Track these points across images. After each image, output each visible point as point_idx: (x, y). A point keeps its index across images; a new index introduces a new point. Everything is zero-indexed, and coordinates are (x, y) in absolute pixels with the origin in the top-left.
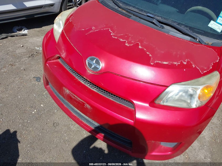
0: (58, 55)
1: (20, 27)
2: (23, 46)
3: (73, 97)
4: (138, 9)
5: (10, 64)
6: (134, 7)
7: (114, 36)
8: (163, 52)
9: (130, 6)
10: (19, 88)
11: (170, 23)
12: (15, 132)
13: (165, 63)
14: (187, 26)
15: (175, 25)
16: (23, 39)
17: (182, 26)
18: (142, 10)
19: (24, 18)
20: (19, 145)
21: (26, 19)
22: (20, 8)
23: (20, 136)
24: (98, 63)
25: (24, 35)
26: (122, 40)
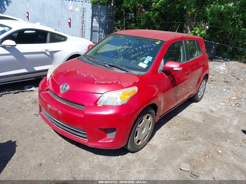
0: (47, 88)
1: (29, 86)
2: (29, 97)
3: (52, 109)
4: (100, 60)
5: (18, 108)
6: (98, 60)
7: (79, 73)
8: (104, 78)
9: (96, 59)
10: (22, 120)
11: (116, 66)
12: (15, 142)
13: (103, 82)
14: (126, 67)
15: (119, 66)
16: (31, 93)
17: (123, 67)
18: (102, 61)
19: (34, 79)
20: (16, 147)
21: (35, 79)
22: (31, 71)
23: (18, 144)
24: (66, 86)
25: (32, 91)
26: (82, 74)
